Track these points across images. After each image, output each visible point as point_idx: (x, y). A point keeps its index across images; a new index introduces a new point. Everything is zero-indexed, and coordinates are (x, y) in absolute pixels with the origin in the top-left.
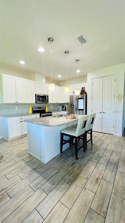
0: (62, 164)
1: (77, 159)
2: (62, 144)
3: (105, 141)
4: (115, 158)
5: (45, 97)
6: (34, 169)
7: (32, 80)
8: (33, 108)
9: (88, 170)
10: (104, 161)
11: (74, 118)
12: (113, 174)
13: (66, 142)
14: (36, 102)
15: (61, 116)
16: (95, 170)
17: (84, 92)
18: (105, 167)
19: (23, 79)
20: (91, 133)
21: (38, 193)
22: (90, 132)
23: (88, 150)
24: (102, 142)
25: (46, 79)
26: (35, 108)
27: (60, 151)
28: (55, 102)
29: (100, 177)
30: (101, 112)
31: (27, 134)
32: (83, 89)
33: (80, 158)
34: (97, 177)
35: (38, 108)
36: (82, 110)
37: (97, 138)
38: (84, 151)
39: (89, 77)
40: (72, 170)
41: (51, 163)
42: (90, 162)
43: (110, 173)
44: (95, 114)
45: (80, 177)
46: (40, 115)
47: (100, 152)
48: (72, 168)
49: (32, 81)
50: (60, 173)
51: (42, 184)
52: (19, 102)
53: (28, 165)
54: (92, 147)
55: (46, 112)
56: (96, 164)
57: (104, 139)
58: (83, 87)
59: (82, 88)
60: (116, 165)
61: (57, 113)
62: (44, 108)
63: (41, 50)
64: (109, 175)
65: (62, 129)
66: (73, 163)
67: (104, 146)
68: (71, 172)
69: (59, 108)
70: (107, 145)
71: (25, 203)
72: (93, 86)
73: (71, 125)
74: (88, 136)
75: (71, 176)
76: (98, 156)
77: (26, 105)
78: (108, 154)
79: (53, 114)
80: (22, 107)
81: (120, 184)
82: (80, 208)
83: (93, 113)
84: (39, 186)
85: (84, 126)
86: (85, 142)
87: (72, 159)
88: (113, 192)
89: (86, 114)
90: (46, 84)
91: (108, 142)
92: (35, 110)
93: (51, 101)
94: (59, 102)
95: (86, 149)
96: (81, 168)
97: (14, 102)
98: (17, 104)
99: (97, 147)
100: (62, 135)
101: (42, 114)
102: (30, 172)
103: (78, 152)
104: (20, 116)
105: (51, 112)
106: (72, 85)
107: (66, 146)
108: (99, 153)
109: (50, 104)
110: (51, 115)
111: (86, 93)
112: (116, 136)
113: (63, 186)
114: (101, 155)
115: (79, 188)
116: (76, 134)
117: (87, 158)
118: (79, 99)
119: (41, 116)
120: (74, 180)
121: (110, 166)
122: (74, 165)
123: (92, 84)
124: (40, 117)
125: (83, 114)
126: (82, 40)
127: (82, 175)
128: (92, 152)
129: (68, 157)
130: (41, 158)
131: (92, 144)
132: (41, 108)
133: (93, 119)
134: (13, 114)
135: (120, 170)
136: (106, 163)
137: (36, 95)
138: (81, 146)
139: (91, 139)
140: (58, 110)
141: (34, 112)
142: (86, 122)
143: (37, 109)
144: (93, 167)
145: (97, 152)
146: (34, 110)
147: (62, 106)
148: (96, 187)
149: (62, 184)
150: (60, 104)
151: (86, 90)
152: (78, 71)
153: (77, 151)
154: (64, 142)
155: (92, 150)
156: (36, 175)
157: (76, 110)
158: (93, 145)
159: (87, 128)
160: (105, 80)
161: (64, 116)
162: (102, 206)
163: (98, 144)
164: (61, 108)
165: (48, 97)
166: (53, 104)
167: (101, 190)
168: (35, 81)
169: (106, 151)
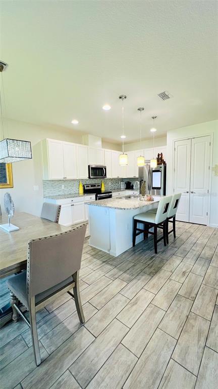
0: (138, 257)
1: (156, 252)
2: (135, 235)
3: (194, 234)
4: (207, 252)
5: (102, 169)
6: (104, 262)
7: (82, 144)
8: (84, 186)
9: (172, 264)
10: (193, 255)
11: (151, 200)
12: (204, 268)
13: (141, 231)
14: (89, 177)
15: (129, 197)
16: (181, 264)
17: (161, 161)
18: (194, 262)
19: (72, 144)
20: (174, 222)
21: (117, 282)
22: (172, 220)
23: (169, 244)
24: (189, 235)
25: (102, 141)
26: (87, 187)
27: (132, 243)
28: (115, 177)
29: (188, 271)
30: (188, 192)
31: (88, 221)
32: (160, 157)
33: (160, 252)
34: (184, 270)
35: (92, 186)
36: (159, 188)
37: (181, 230)
38: (165, 245)
39: (170, 138)
40: (152, 264)
41: (124, 256)
42: (174, 257)
43: (201, 268)
44: (180, 195)
45: (163, 271)
46: (96, 196)
47: (187, 246)
48: (151, 261)
49: (83, 146)
50: (138, 266)
51: (120, 274)
52: (69, 178)
53: (95, 258)
54: (175, 240)
55: (102, 192)
56: (182, 258)
57: (192, 231)
58: (160, 153)
59: (159, 155)
60: (209, 260)
61: (119, 192)
62: (99, 186)
63: (107, 107)
64: (199, 269)
65: (136, 214)
66: (152, 257)
67: (192, 239)
68: (150, 265)
69: (120, 185)
70: (197, 239)
71: (106, 289)
72: (176, 152)
73: (145, 210)
74: (170, 225)
75: (152, 269)
76: (185, 251)
77: (75, 182)
78: (198, 248)
79: (113, 194)
80: (70, 184)
81: (213, 276)
82: (166, 294)
83: (177, 193)
84: (116, 276)
85: (166, 211)
86: (166, 233)
87: (150, 253)
88: (204, 282)
89: (165, 194)
90: (103, 149)
91: (198, 234)
92: (88, 188)
93: (109, 175)
94: (121, 177)
95: (168, 243)
96: (163, 262)
97: (62, 178)
98: (65, 181)
99: (182, 240)
100: (136, 222)
101: (98, 195)
102: (100, 264)
103: (158, 244)
104: (71, 197)
105: (111, 192)
106: (142, 150)
107: (140, 238)
108: (185, 248)
109: (107, 179)
110: (110, 197)
111: (164, 163)
112: (210, 228)
113: (143, 277)
114: (188, 250)
115: (163, 279)
116: (156, 220)
117: (169, 252)
118: (154, 171)
119: (98, 199)
120: (156, 273)
121: (200, 260)
122: (153, 259)
123: (175, 149)
124: (96, 200)
125: (159, 194)
126: (164, 96)
127: (165, 268)
128: (176, 245)
129: (144, 251)
130: (109, 250)
131: (175, 236)
132: (95, 186)
133: (177, 201)
134: (59, 195)
135: (213, 264)
136: (195, 258)
137: (89, 166)
138: (161, 237)
139: (174, 230)
140: (119, 189)
141: (86, 192)
142: (168, 205)
143: (90, 188)
144: (178, 262)
145: (183, 246)
146: (86, 188)
147: (124, 183)
148: (183, 279)
149: (142, 276)
150: (122, 180)
151: (164, 158)
152: (153, 130)
153: (156, 242)
154: (137, 232)
155: (175, 244)
156: (109, 267)
157: (149, 189)
158: (176, 238)
159: (168, 214)
160: (195, 144)
161: (133, 197)
162: (190, 293)
163: (184, 237)
164: (123, 186)
165: (105, 169)
166: (112, 180)
167: (189, 281)
168: (88, 145)
169: (195, 245)
